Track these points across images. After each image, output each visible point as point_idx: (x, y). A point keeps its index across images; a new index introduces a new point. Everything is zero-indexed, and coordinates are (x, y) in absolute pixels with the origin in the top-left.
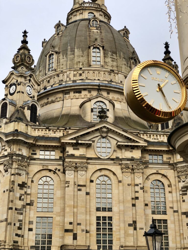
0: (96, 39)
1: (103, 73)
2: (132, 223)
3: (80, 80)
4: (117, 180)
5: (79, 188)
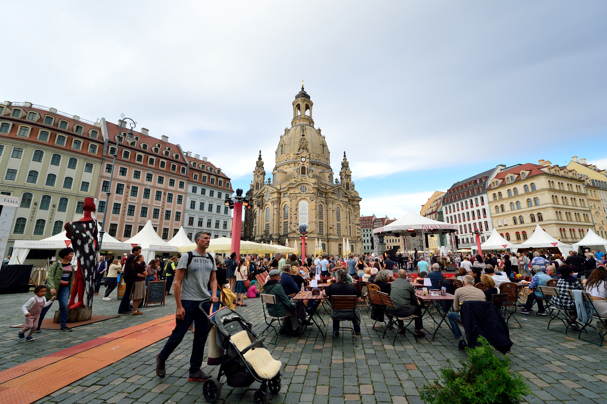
0: (323, 142)
1: (325, 158)
2: (346, 227)
4: (341, 210)
5: (333, 211)
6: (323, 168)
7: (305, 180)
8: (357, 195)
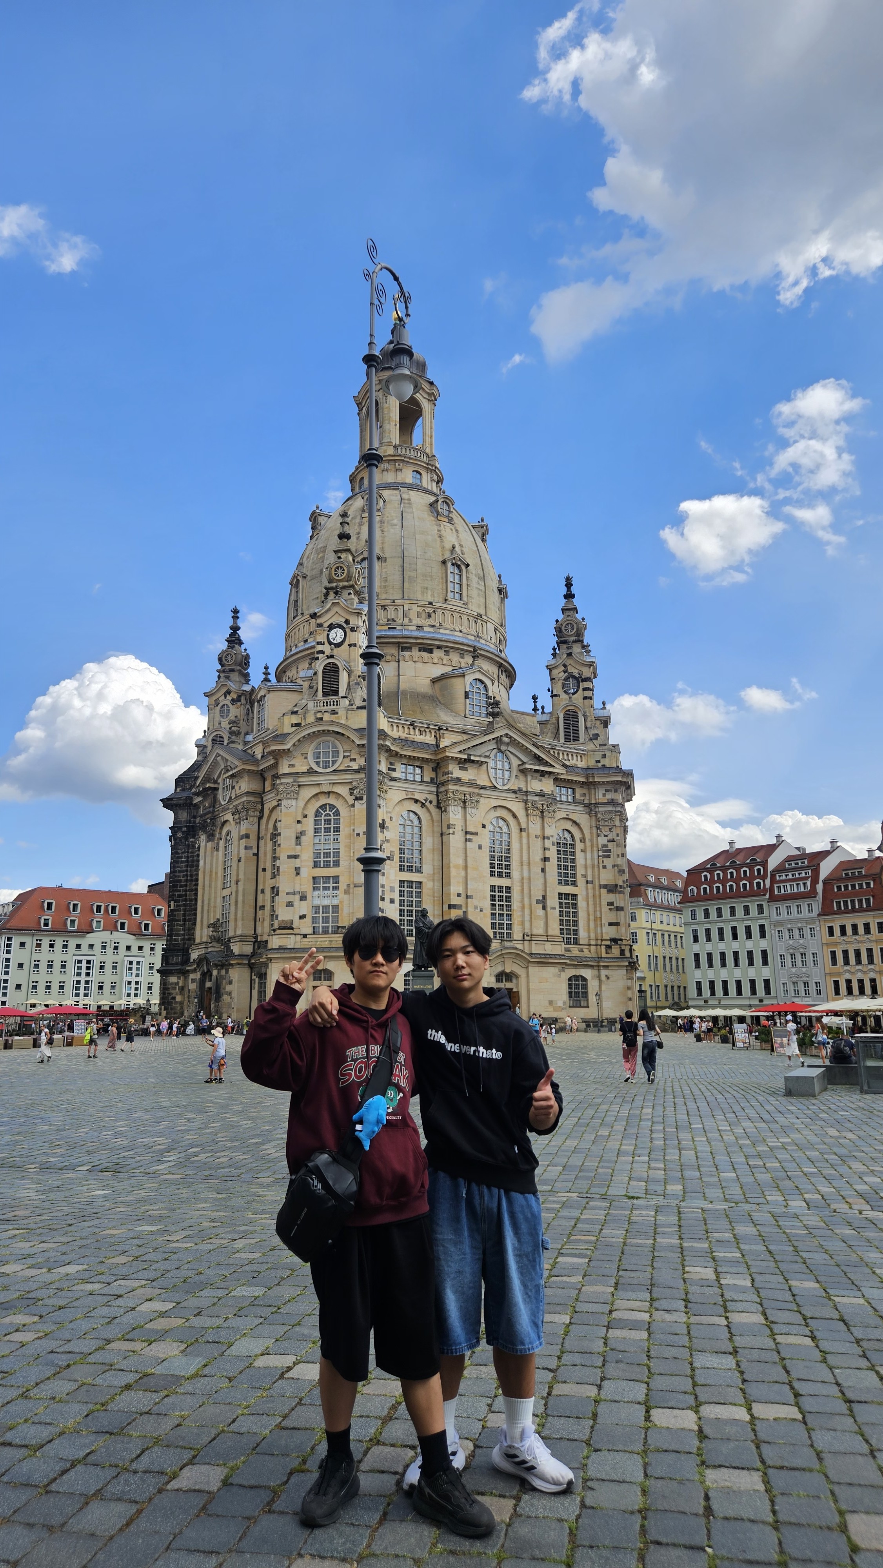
0: (454, 548)
1: (465, 617)
2: (541, 898)
3: (430, 626)
4: (518, 827)
5: (468, 836)
6: (455, 657)
7: (333, 718)
8: (606, 762)
